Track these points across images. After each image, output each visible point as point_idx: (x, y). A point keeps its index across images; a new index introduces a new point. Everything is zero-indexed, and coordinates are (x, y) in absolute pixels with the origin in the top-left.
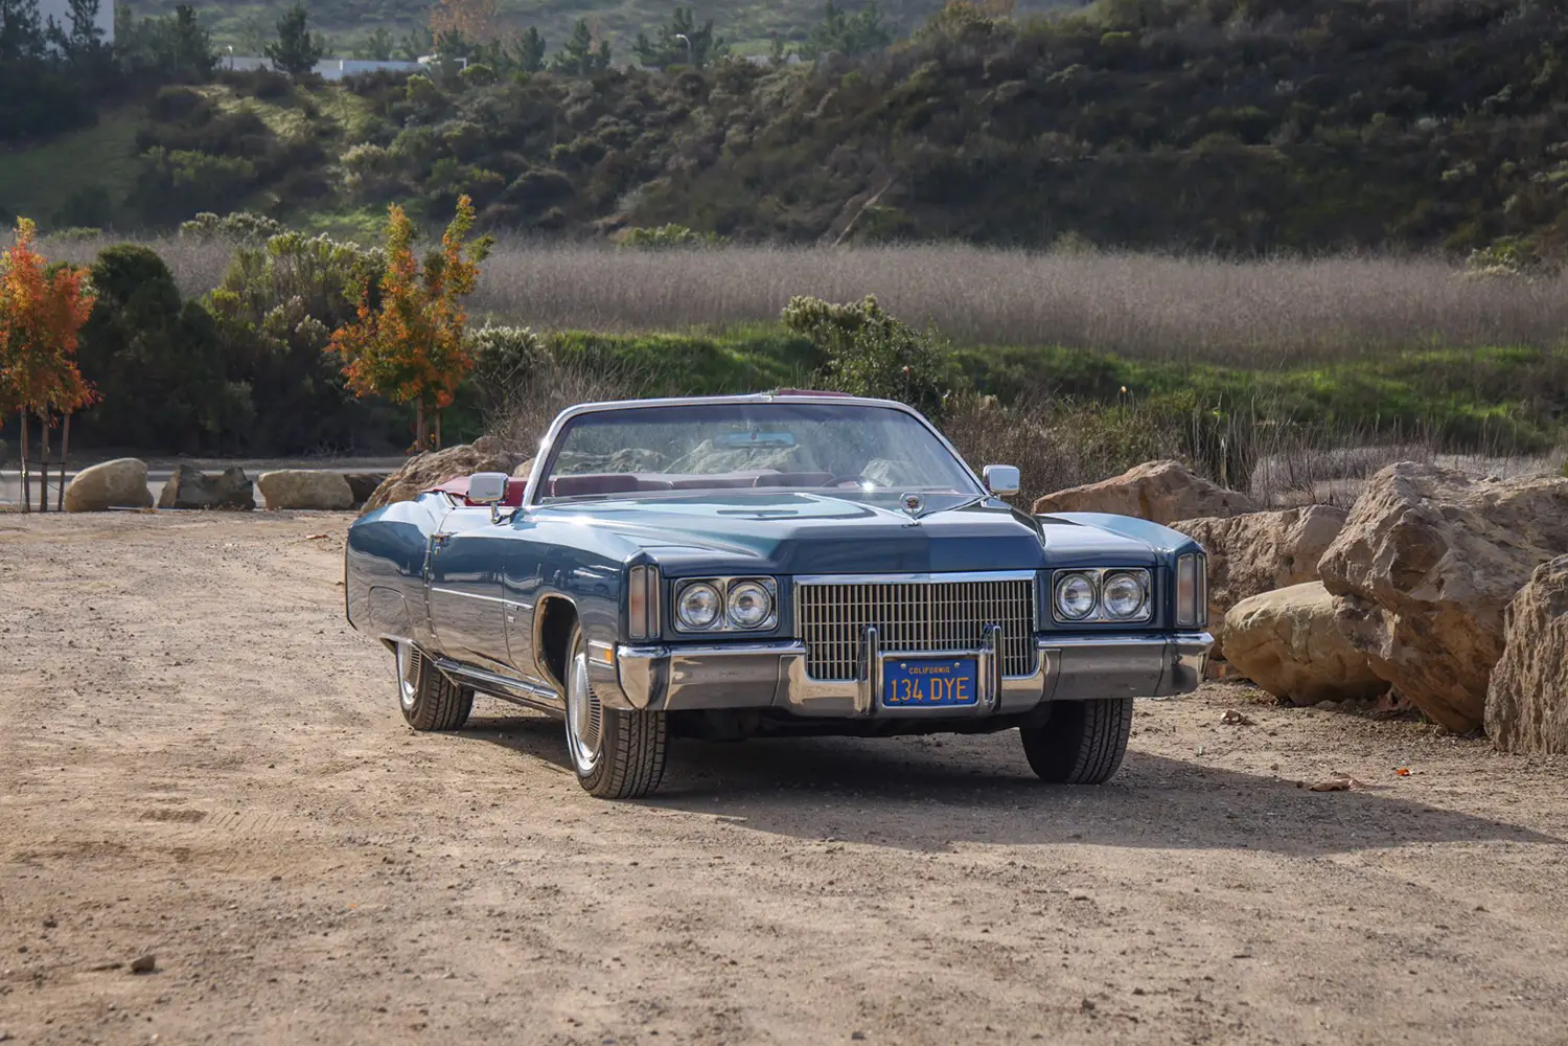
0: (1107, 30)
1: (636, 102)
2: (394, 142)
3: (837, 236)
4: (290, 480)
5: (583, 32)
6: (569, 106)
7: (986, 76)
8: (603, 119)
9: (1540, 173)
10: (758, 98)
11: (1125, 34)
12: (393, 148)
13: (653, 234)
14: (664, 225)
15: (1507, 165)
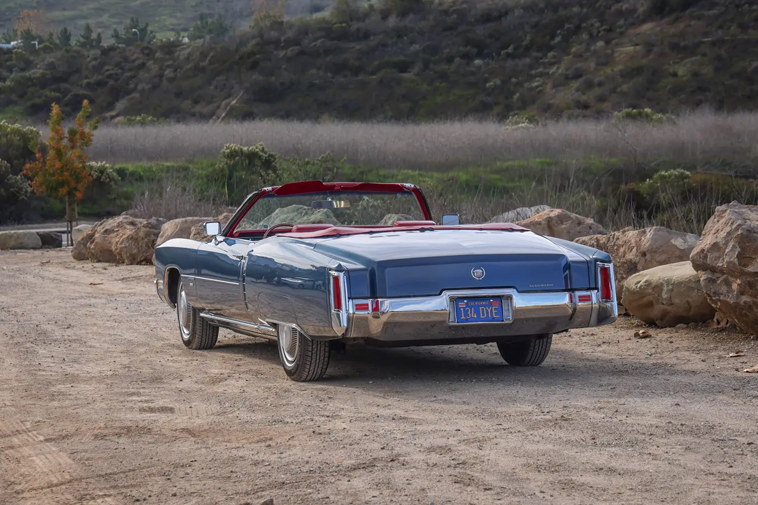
0: (335, 24)
1: (121, 60)
2: (8, 80)
3: (218, 118)
4: (11, 236)
5: (88, 29)
6: (90, 62)
7: (282, 44)
8: (106, 68)
9: (528, 83)
10: (178, 56)
11: (344, 25)
12: (8, 83)
13: (135, 120)
14: (140, 115)
15: (514, 80)
